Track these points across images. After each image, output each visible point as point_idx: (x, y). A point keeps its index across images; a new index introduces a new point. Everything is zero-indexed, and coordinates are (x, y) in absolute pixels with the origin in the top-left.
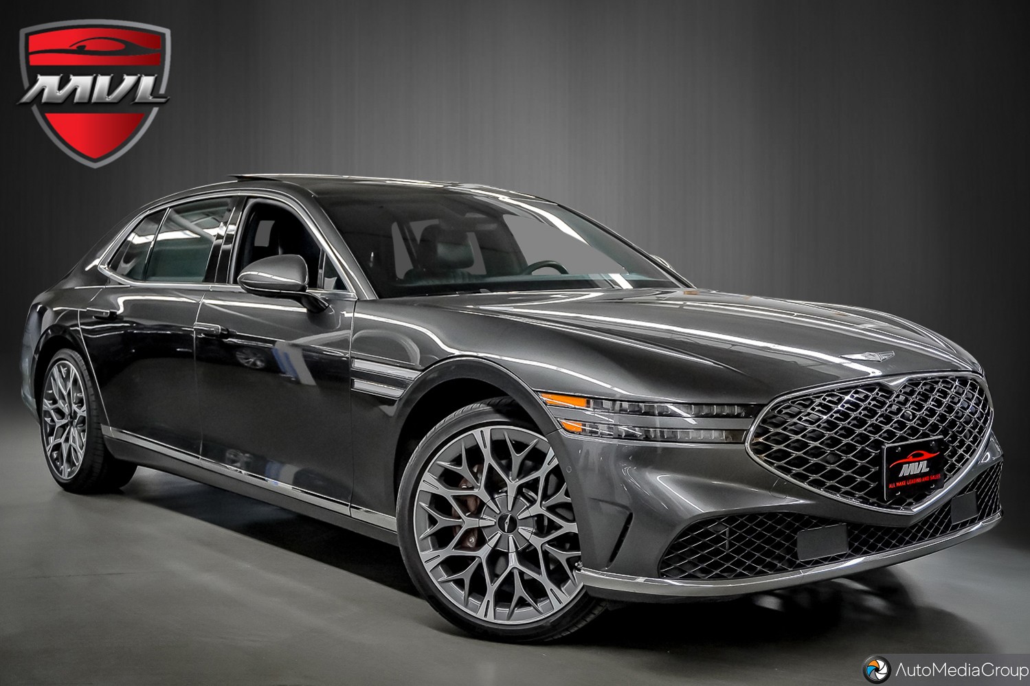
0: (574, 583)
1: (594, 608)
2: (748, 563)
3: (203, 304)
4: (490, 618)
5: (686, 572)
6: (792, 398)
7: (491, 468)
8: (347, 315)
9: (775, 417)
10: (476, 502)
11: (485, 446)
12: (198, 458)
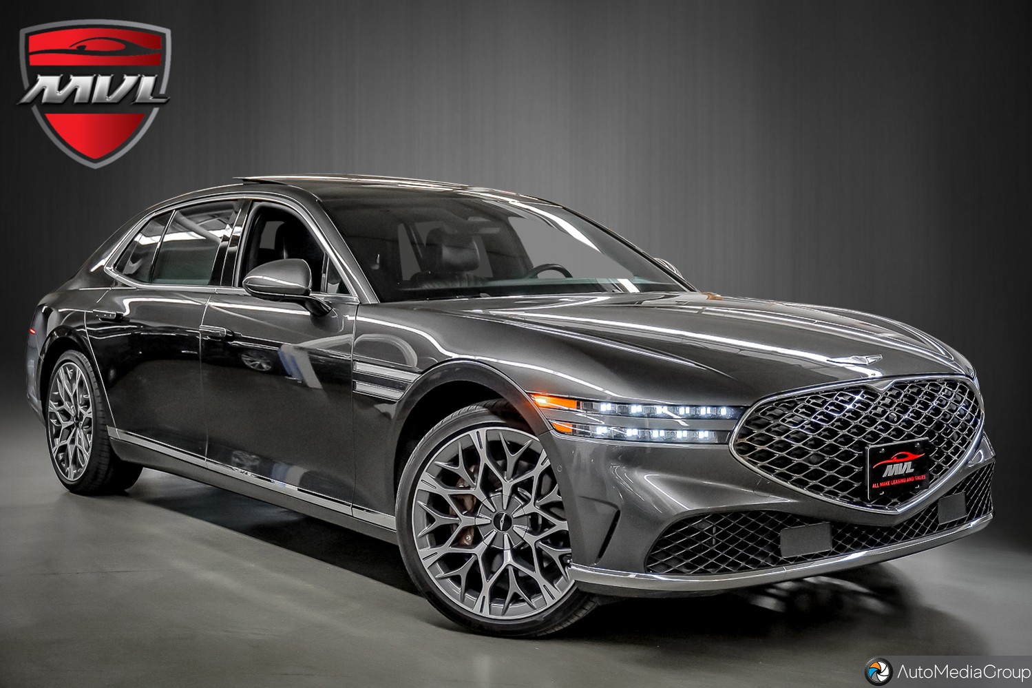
0: (566, 580)
1: (586, 602)
2: (732, 559)
3: (209, 306)
4: (486, 613)
5: (672, 567)
6: (777, 401)
7: (486, 468)
8: (350, 318)
9: (759, 418)
10: (473, 501)
11: (481, 447)
12: (204, 459)
